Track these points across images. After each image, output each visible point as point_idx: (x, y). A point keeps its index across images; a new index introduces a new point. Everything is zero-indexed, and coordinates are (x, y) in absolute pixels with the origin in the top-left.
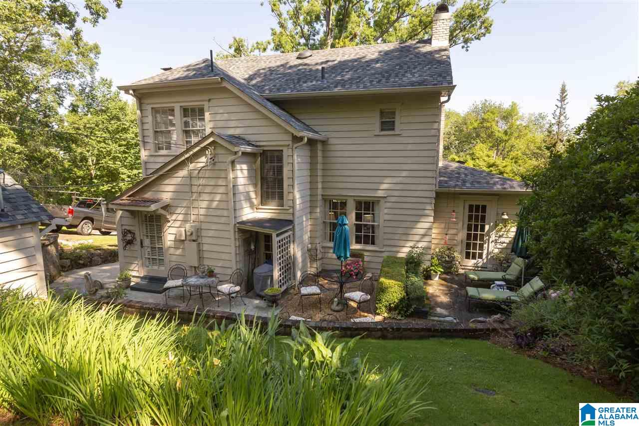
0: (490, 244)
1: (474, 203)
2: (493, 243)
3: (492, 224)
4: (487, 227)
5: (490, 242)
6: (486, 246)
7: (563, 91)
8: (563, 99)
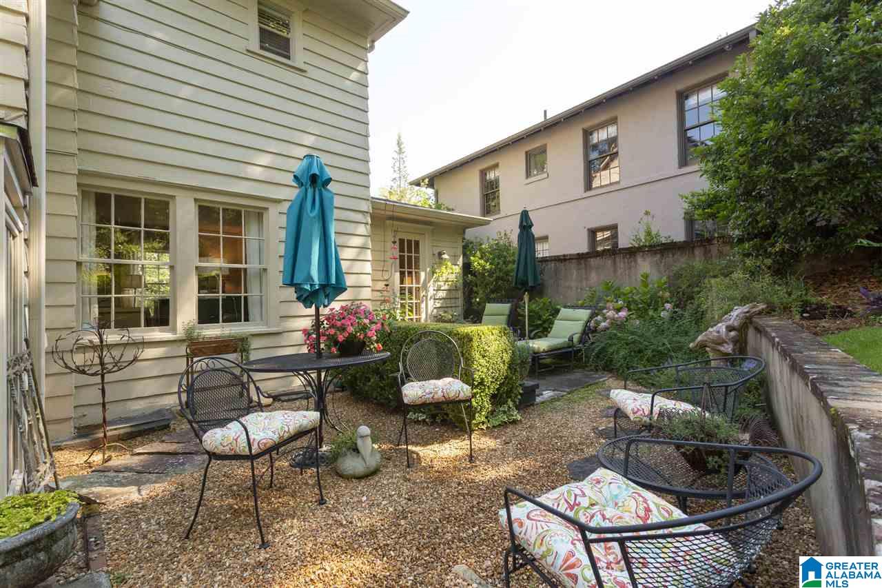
0: (429, 302)
1: (406, 237)
2: (432, 300)
3: (428, 269)
4: (423, 275)
5: (429, 298)
6: (423, 305)
7: (399, 144)
8: (400, 152)
